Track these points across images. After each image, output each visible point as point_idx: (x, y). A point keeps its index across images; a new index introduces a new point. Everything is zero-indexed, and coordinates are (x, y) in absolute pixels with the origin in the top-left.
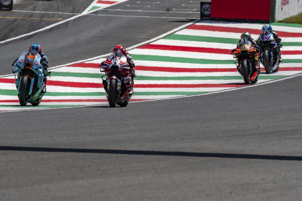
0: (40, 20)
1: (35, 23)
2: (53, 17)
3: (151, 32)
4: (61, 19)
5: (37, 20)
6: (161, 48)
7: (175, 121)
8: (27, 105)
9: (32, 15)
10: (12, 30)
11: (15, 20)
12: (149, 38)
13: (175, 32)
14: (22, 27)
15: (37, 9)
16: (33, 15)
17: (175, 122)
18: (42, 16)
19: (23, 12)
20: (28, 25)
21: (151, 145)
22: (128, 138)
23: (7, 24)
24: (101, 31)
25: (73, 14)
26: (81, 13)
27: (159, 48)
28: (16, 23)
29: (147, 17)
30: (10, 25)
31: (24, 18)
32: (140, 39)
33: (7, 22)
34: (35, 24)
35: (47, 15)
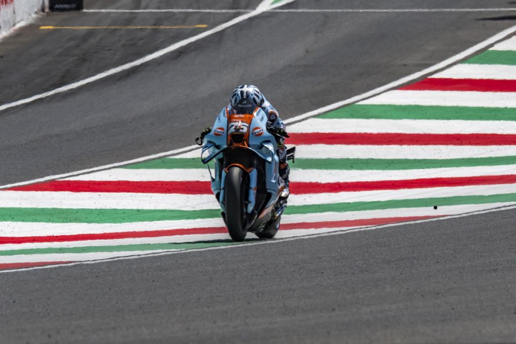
0: (153, 30)
1: (141, 39)
2: (184, 21)
3: (431, 48)
4: (204, 26)
5: (146, 29)
6: (458, 86)
7: (495, 267)
8: (246, 237)
9: (130, 20)
10: (83, 60)
11: (90, 34)
12: (428, 62)
13: (492, 45)
14: (109, 50)
15: (143, 3)
16: (134, 18)
17: (497, 269)
18: (159, 20)
19: (109, 13)
20: (123, 46)
21: (437, 331)
22: (380, 315)
23: (71, 44)
24: (307, 52)
25: (234, 11)
26: (254, 9)
27: (453, 86)
28: (93, 41)
29: (421, 10)
30: (78, 46)
31: (113, 27)
32: (405, 65)
33: (71, 39)
34: (141, 42)
35: (170, 17)
